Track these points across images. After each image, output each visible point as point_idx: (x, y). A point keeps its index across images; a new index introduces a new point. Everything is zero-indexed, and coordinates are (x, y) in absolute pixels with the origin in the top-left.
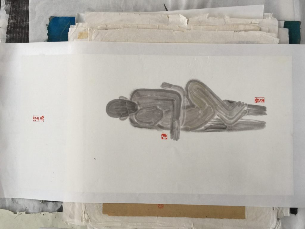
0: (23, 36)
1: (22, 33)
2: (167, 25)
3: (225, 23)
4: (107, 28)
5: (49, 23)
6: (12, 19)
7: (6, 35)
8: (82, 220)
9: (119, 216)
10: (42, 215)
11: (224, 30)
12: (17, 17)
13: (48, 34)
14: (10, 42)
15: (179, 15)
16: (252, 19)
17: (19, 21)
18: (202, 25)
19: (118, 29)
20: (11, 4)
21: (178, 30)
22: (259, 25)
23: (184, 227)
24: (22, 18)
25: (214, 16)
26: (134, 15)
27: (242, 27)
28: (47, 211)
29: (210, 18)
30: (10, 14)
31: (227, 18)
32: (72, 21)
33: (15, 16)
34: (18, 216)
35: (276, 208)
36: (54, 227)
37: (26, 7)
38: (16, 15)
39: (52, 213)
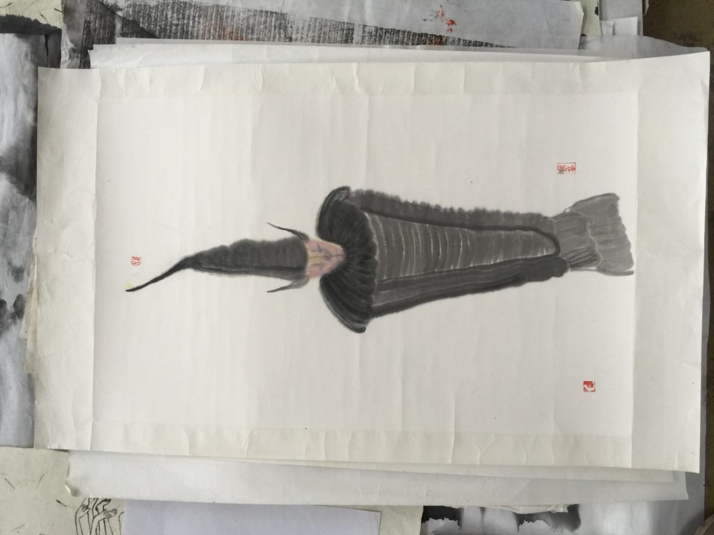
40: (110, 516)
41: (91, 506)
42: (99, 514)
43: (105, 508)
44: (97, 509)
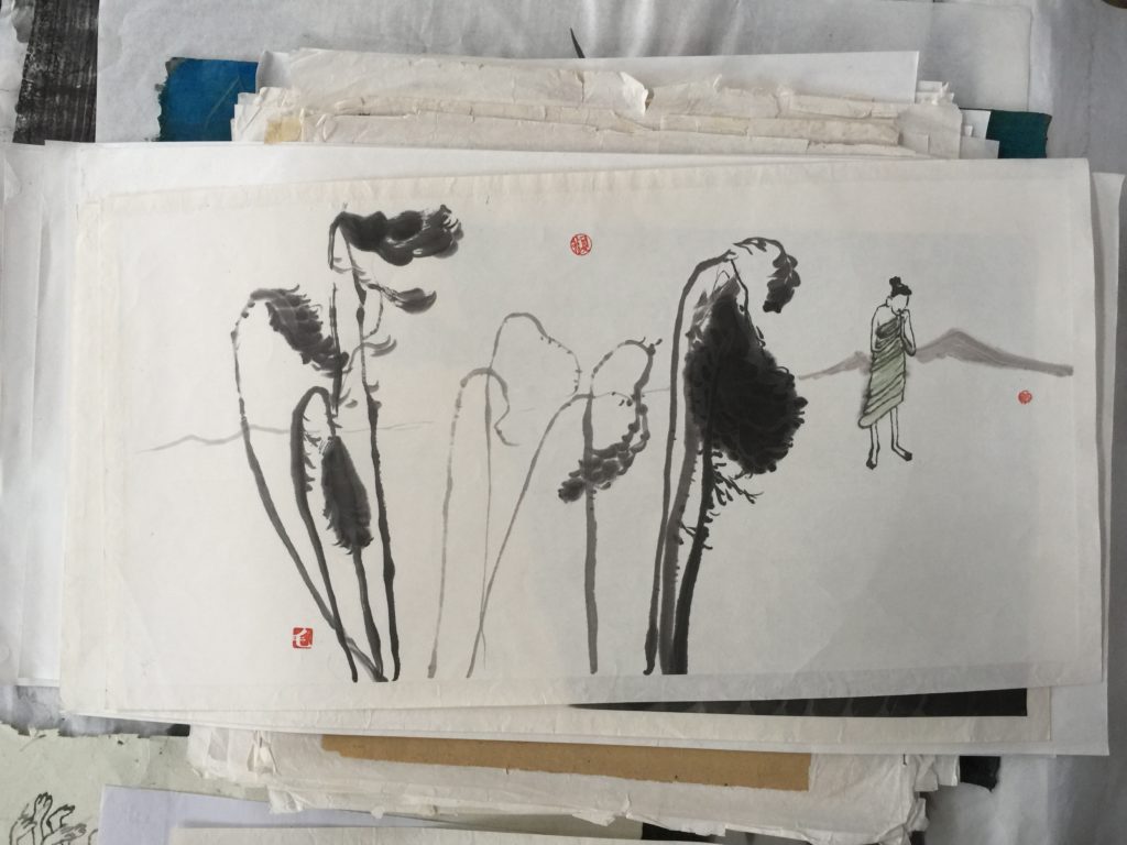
0: (75, 121)
1: (71, 110)
2: (577, 108)
3: (780, 111)
4: (366, 108)
5: (165, 80)
6: (39, 60)
7: (16, 115)
8: (250, 767)
9: (376, 760)
10: (115, 743)
11: (773, 136)
12: (56, 55)
13: (161, 120)
14: (30, 143)
15: (620, 76)
16: (873, 100)
17: (62, 66)
18: (699, 115)
19: (404, 114)
20: (37, 7)
21: (612, 128)
22: (895, 124)
23: (597, 807)
24: (73, 58)
25: (742, 85)
26: (461, 66)
27: (836, 129)
28: (132, 733)
29: (727, 89)
30: (31, 43)
31: (786, 95)
32: (245, 76)
33: (50, 52)
34: (33, 740)
35: (913, 757)
36: (156, 786)
37: (87, 20)
38: (53, 45)
39: (148, 737)
40: (73, 837)
41: (38, 818)
42: (53, 832)
43: (64, 821)
44: (49, 824)
